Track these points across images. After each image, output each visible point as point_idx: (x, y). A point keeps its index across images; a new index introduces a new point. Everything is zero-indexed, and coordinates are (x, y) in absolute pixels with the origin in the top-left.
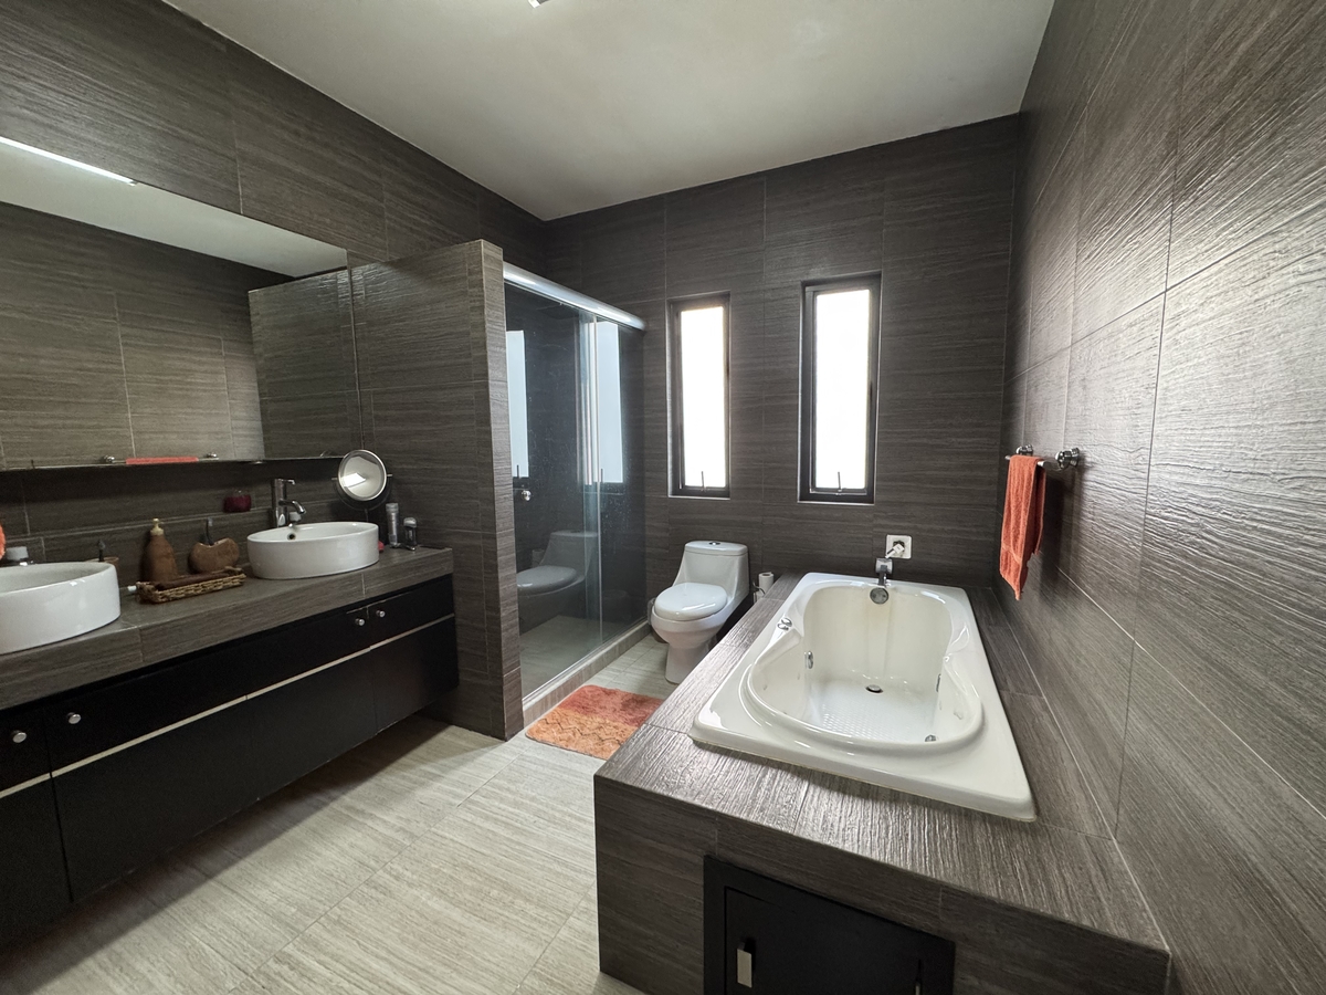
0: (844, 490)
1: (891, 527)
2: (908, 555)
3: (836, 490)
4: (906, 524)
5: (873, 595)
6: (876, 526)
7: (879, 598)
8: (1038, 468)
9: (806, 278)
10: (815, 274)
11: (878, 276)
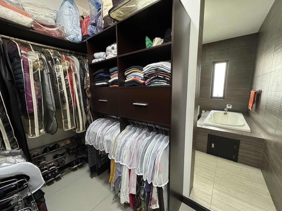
0: (219, 97)
1: (228, 103)
2: (231, 108)
3: (217, 97)
4: (231, 103)
5: (224, 114)
6: (225, 103)
7: (225, 114)
8: (255, 92)
9: (214, 61)
10: (215, 61)
11: (228, 61)
